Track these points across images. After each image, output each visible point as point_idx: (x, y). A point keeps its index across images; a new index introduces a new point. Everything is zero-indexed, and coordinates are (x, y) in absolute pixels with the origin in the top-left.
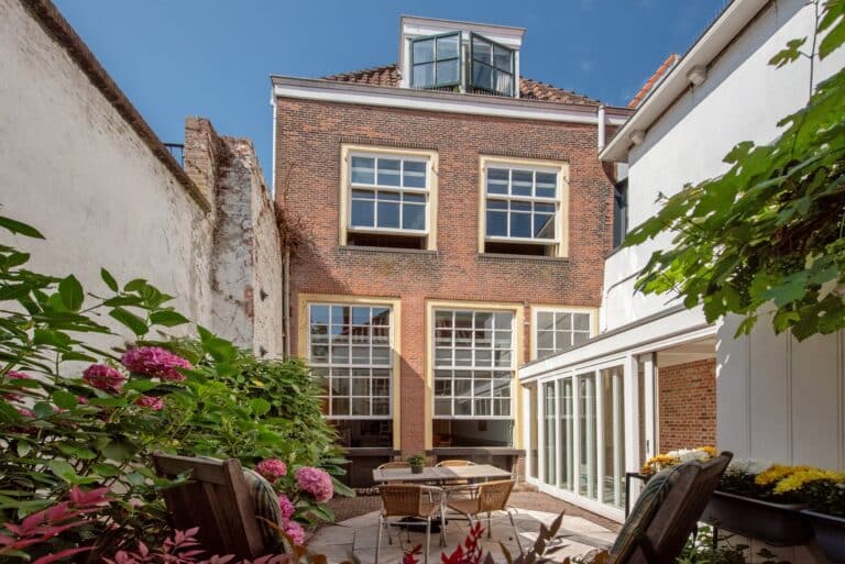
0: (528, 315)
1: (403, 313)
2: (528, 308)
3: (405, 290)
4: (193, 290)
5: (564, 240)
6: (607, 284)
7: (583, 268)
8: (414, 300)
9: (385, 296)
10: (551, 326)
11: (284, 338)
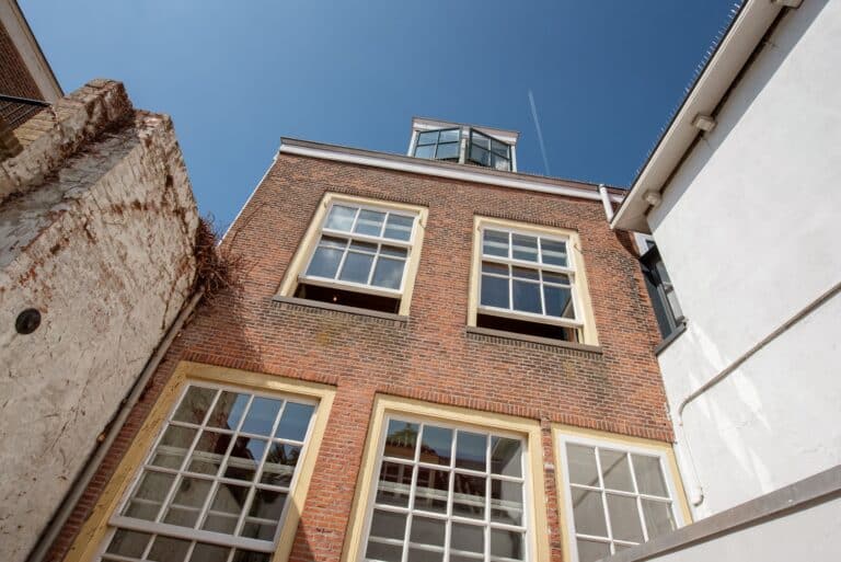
1: (334, 414)
2: (547, 431)
3: (348, 373)
5: (589, 323)
6: (674, 400)
9: (314, 382)
10: (595, 482)
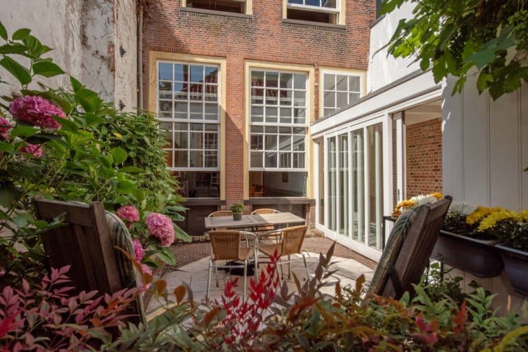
0: (317, 76)
1: (228, 71)
2: (317, 70)
3: (229, 50)
4: (67, 44)
5: (342, 10)
6: (372, 51)
7: (356, 36)
8: (236, 60)
9: (215, 56)
10: (333, 88)
11: (138, 93)
